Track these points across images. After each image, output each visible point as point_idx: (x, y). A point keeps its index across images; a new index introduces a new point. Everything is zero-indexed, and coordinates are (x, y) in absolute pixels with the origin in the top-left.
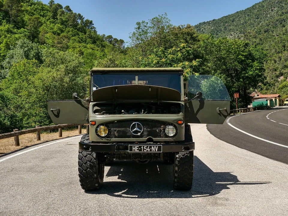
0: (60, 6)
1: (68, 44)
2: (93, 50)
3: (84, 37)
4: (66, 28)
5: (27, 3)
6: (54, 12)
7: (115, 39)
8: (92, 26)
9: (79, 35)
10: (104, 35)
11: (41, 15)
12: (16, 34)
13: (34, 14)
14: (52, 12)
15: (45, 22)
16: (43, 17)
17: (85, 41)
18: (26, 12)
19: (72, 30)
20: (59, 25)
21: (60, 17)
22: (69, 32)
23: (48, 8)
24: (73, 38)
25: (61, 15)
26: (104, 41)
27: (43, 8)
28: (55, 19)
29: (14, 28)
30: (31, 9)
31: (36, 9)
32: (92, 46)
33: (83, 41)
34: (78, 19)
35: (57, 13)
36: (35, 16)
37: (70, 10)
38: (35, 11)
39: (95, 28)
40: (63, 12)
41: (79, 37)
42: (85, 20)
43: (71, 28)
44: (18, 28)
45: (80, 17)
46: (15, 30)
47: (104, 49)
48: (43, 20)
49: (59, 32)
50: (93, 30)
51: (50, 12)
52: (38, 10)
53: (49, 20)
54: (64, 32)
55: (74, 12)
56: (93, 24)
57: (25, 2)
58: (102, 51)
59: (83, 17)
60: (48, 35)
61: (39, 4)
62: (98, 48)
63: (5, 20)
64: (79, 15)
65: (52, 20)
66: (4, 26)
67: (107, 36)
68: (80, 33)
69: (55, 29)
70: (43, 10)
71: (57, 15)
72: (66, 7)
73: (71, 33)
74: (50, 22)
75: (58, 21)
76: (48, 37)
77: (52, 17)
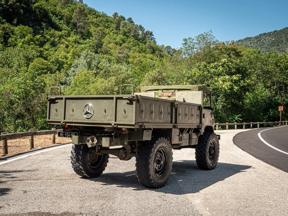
0: (123, 18)
1: (129, 54)
2: (152, 59)
3: (144, 48)
4: (127, 39)
5: (94, 15)
6: (117, 24)
7: (173, 50)
8: (152, 37)
9: (139, 46)
10: (163, 46)
11: (105, 27)
12: (82, 44)
13: (99, 26)
14: (116, 24)
15: (108, 33)
16: (107, 28)
17: (145, 51)
18: (92, 24)
19: (133, 41)
20: (121, 36)
21: (122, 29)
22: (130, 42)
23: (112, 20)
24: (134, 48)
25: (123, 27)
26: (162, 52)
27: (107, 20)
28: (118, 31)
29: (80, 39)
30: (96, 21)
31: (101, 21)
32: (151, 56)
33: (143, 51)
34: (139, 30)
35: (120, 25)
36: (100, 28)
37: (132, 22)
38: (100, 23)
39: (155, 39)
40: (125, 24)
41: (139, 47)
42: (145, 31)
43: (132, 38)
44: (84, 39)
45: (141, 28)
46: (81, 41)
47: (163, 59)
48: (107, 30)
49: (121, 42)
50: (153, 40)
51: (113, 23)
52: (103, 22)
53: (112, 31)
54: (125, 42)
55: (135, 24)
56: (153, 35)
57: (92, 14)
58: (160, 61)
59: (144, 28)
60: (111, 45)
61: (104, 15)
62: (157, 58)
63: (73, 32)
64: (141, 26)
65: (114, 31)
66: (72, 37)
67: (166, 47)
68: (140, 44)
69: (118, 40)
70: (107, 22)
71: (120, 27)
72: (129, 19)
73: (132, 43)
74: (113, 33)
75: (121, 32)
76: (111, 47)
77: (115, 28)
